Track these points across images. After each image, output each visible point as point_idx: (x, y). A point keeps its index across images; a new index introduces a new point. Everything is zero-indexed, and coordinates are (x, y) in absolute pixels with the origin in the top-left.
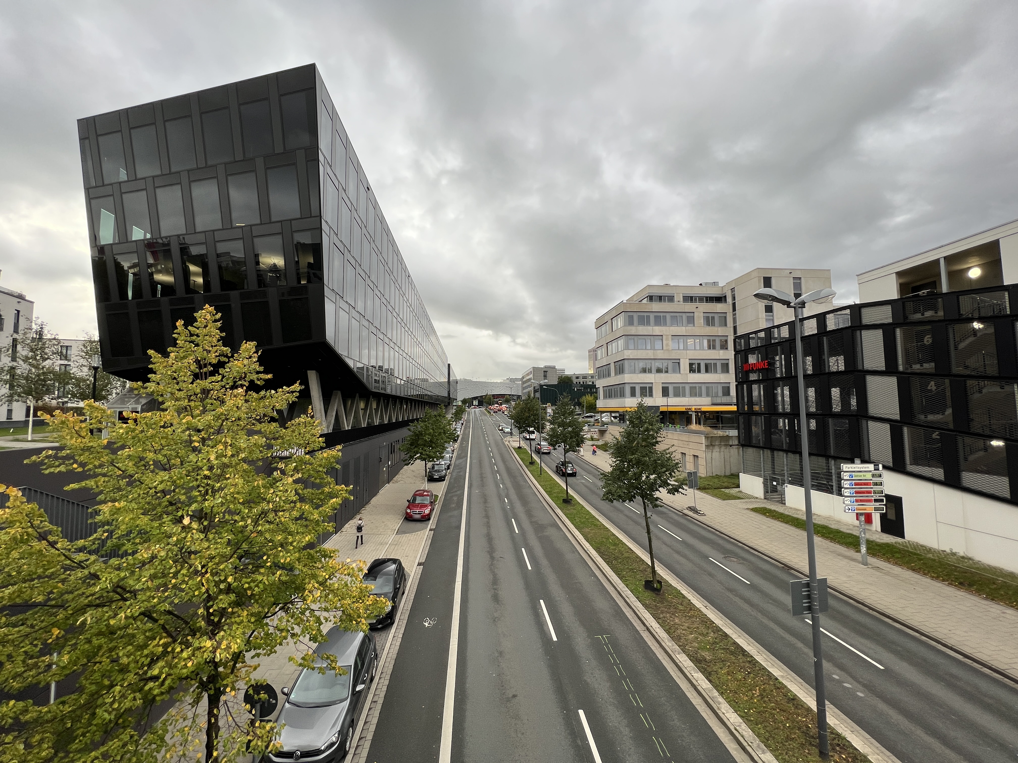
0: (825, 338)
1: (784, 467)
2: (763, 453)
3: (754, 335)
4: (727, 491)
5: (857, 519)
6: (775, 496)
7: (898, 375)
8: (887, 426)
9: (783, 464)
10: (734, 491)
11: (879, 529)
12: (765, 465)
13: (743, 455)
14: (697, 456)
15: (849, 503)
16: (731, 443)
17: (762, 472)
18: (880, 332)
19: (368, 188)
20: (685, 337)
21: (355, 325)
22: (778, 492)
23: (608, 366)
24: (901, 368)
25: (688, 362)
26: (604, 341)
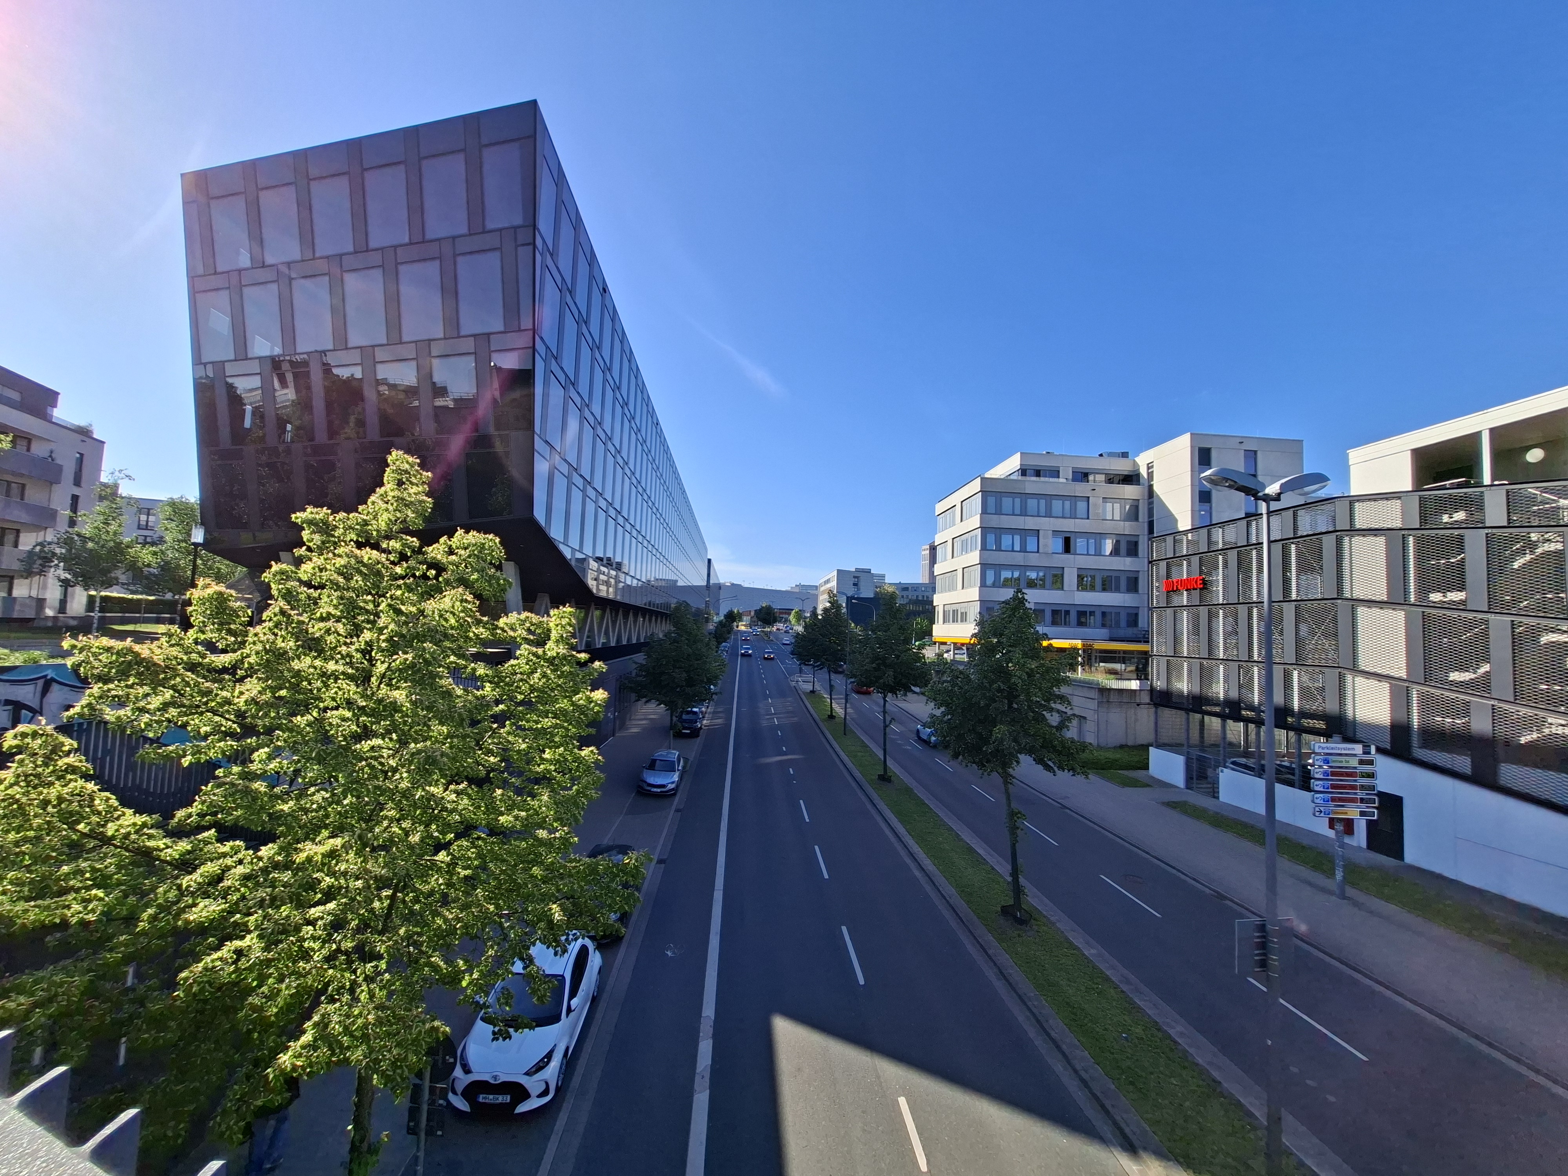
0: (1293, 546)
1: (1219, 741)
2: (1188, 718)
3: (1182, 537)
4: (1128, 773)
5: (1331, 826)
6: (1204, 784)
7: (1405, 607)
8: (1386, 686)
10: (1139, 774)
11: (1364, 844)
12: (1191, 737)
13: (1156, 719)
14: (1085, 718)
15: (1322, 802)
16: (1138, 701)
17: (1185, 748)
18: (1381, 541)
19: (604, 290)
20: (1073, 535)
21: (577, 495)
22: (1209, 779)
23: (953, 574)
24: (1411, 598)
25: (1075, 573)
26: (948, 535)
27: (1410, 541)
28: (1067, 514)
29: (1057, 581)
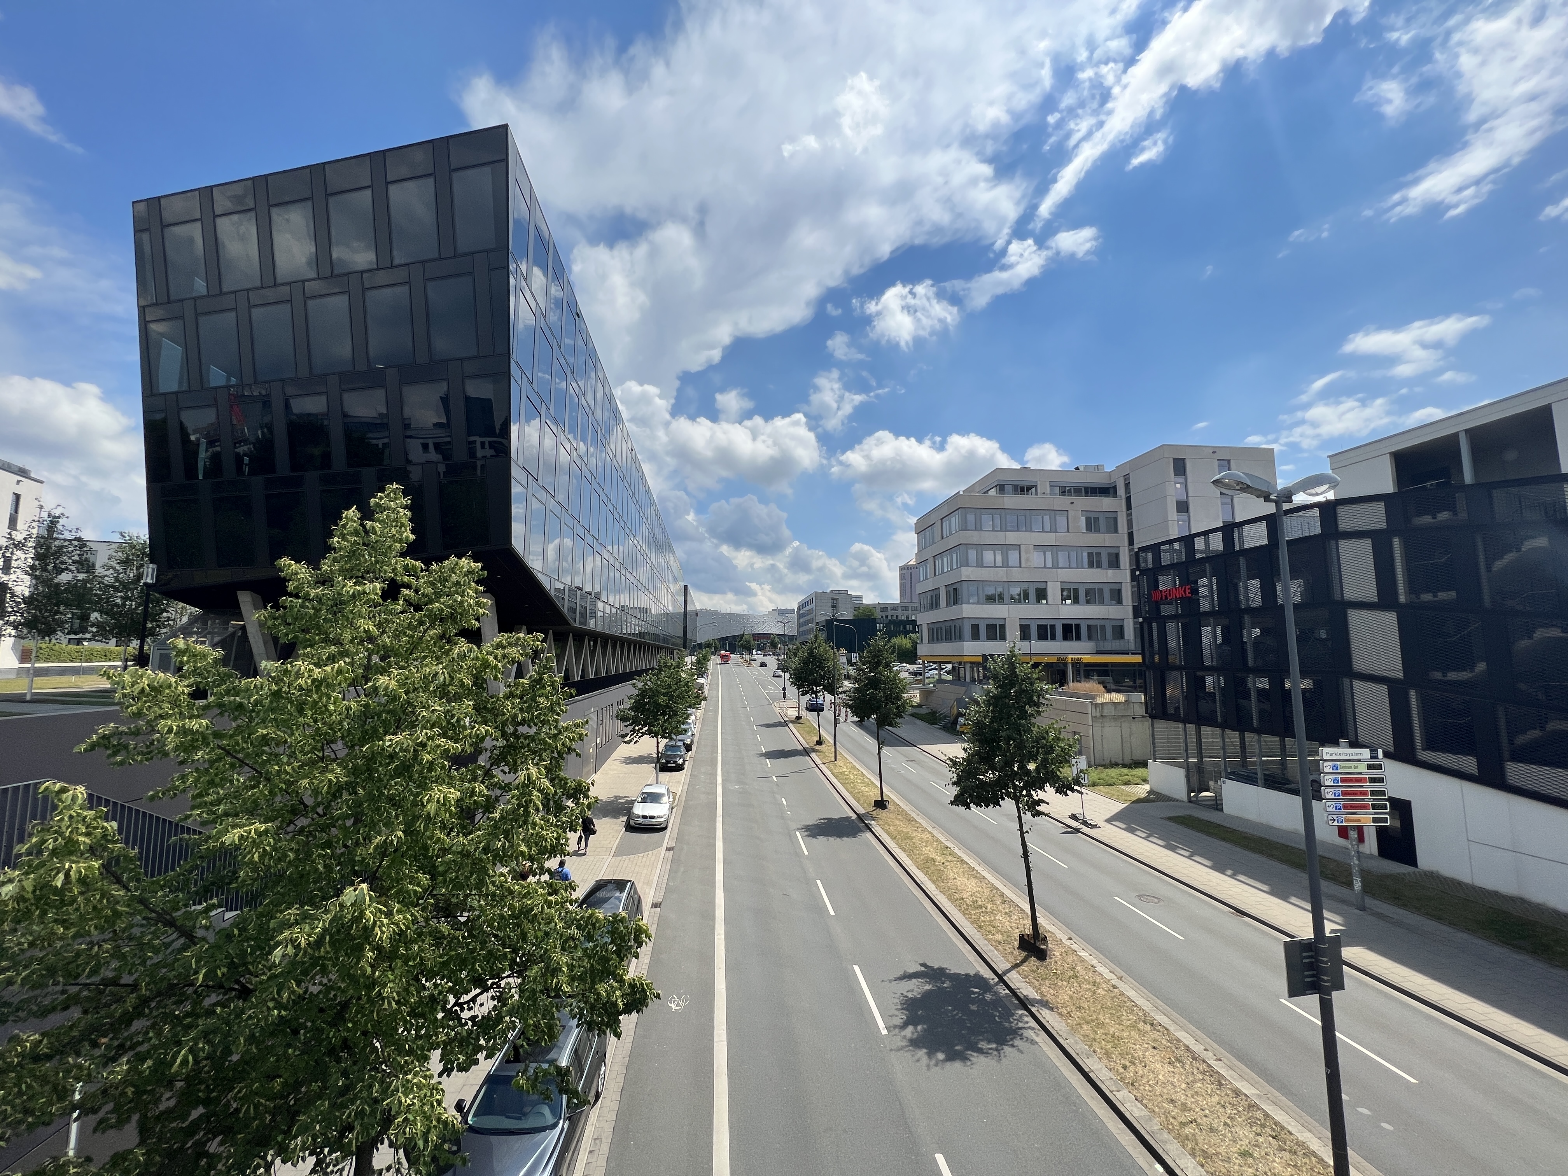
1: (1219, 752)
2: (1184, 729)
3: (1167, 547)
4: (1128, 788)
7: (1399, 609)
8: (1383, 689)
9: (1218, 748)
10: (1139, 789)
11: (1376, 851)
13: (1153, 732)
14: (1079, 734)
16: (1133, 714)
17: (1184, 761)
18: (1367, 544)
20: (1054, 549)
21: (554, 523)
23: (935, 592)
24: (1402, 599)
25: (1058, 586)
26: (929, 554)
27: (1396, 542)
28: (1047, 528)
29: (1041, 595)
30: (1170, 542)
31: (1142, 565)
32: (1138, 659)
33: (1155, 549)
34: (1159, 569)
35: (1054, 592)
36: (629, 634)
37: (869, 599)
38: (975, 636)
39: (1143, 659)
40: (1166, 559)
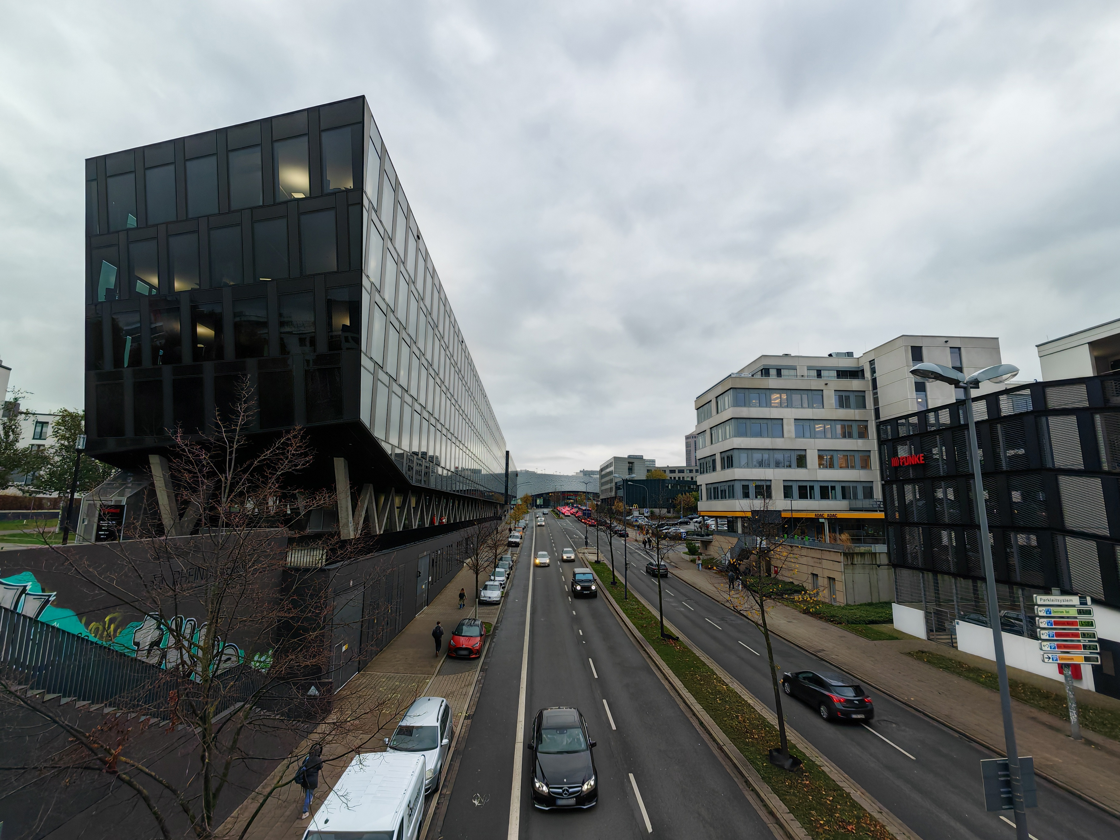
0: (999, 426)
1: (952, 597)
2: (923, 577)
3: (903, 421)
4: (875, 627)
5: (1061, 671)
6: (944, 637)
7: (1103, 476)
8: (1093, 545)
9: (952, 593)
10: (884, 628)
11: (1092, 687)
12: (927, 593)
13: (896, 578)
14: (834, 579)
15: (1049, 649)
16: (878, 562)
17: (923, 603)
18: (1073, 419)
19: (418, 237)
20: (812, 422)
21: (396, 402)
22: (947, 631)
23: (713, 458)
24: (1105, 467)
25: (816, 454)
26: (706, 425)
27: (1098, 418)
28: (805, 405)
29: (801, 461)
30: (907, 417)
31: (883, 436)
32: (881, 515)
33: (894, 422)
34: (898, 440)
35: (812, 459)
36: (458, 491)
37: (660, 464)
38: (746, 495)
39: (886, 515)
40: (903, 432)
